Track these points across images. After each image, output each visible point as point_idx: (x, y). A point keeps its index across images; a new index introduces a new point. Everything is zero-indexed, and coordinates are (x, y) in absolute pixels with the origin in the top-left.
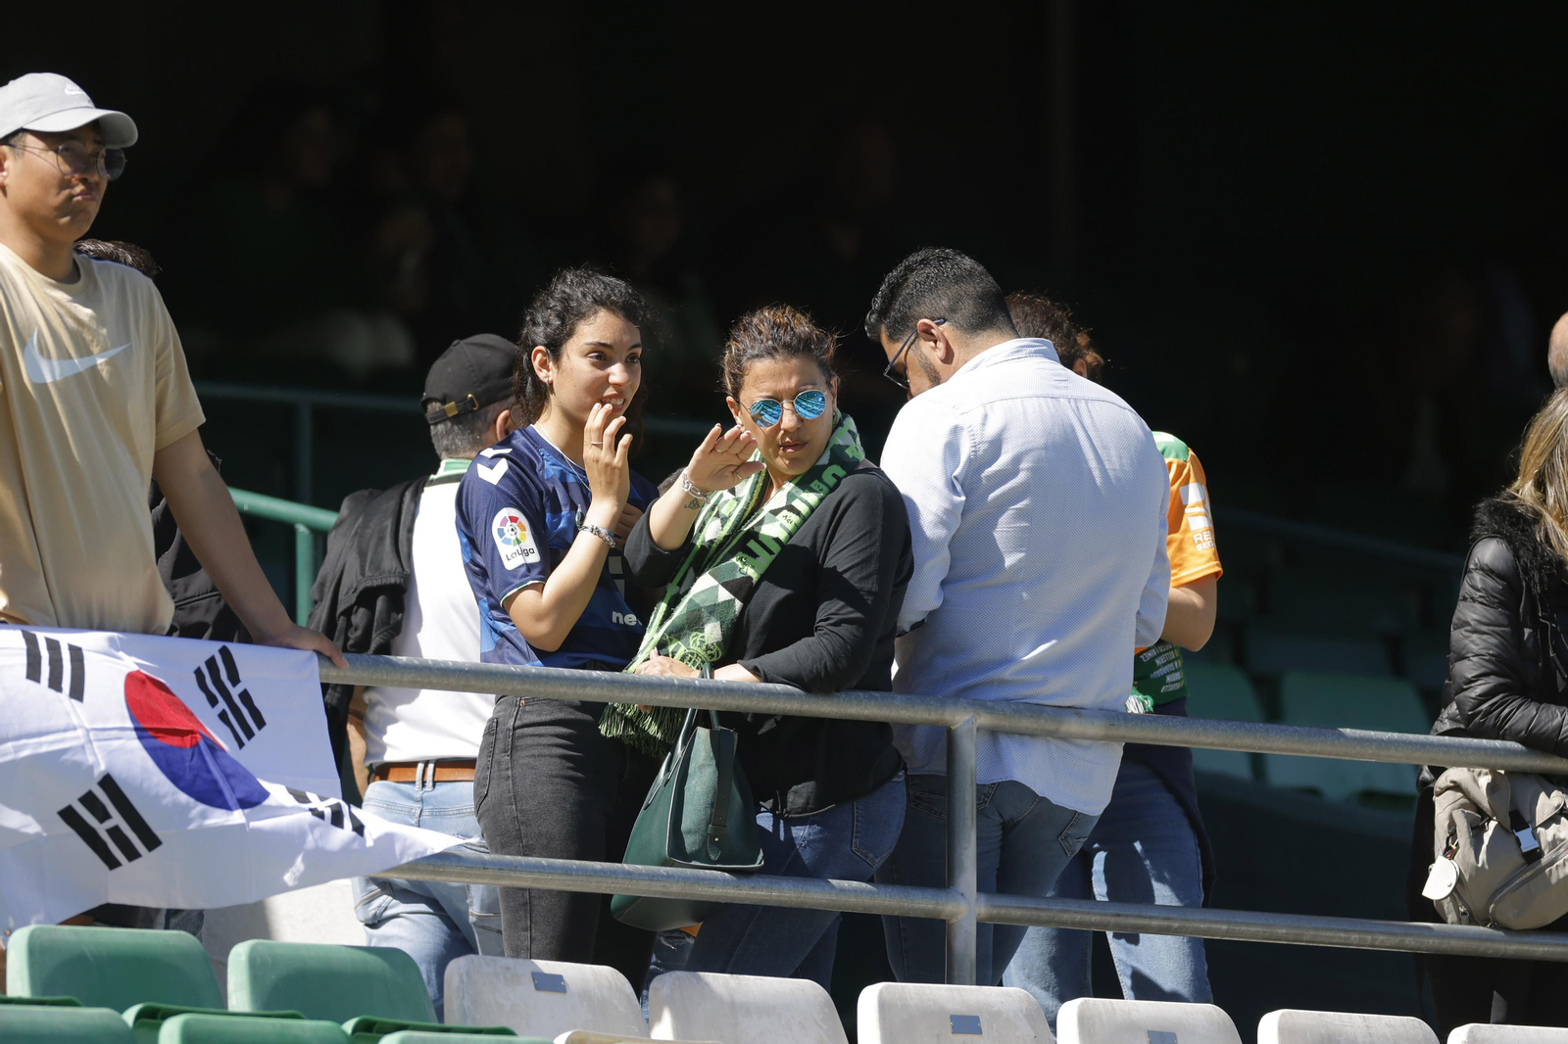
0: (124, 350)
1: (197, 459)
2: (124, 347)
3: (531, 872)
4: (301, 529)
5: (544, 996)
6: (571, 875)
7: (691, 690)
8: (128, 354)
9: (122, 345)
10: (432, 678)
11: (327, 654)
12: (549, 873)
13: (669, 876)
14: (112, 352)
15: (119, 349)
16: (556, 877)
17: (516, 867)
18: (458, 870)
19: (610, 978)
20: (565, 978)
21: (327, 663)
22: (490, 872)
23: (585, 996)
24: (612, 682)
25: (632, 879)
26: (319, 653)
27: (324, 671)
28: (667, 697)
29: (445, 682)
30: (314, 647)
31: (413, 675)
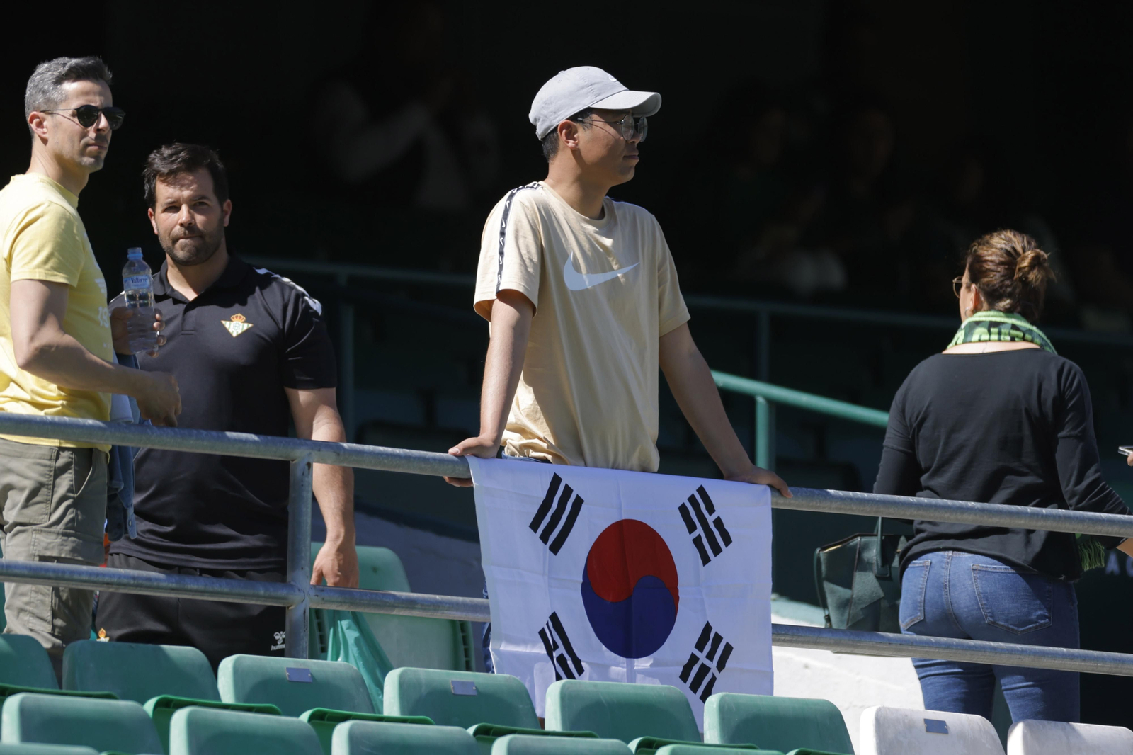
0: (635, 267)
1: (687, 344)
2: (635, 265)
3: (923, 647)
4: (760, 400)
5: (932, 736)
6: (952, 649)
7: (1040, 517)
8: (636, 270)
9: (633, 264)
10: (852, 505)
11: (778, 487)
12: (937, 648)
13: (1023, 651)
14: (626, 269)
15: (632, 267)
16: (941, 650)
17: (912, 643)
18: (871, 644)
19: (980, 724)
20: (947, 723)
21: (777, 494)
22: (893, 646)
23: (962, 736)
24: (982, 511)
25: (996, 653)
26: (771, 486)
27: (775, 499)
28: (1022, 522)
29: (862, 509)
30: (768, 482)
31: (839, 503)
